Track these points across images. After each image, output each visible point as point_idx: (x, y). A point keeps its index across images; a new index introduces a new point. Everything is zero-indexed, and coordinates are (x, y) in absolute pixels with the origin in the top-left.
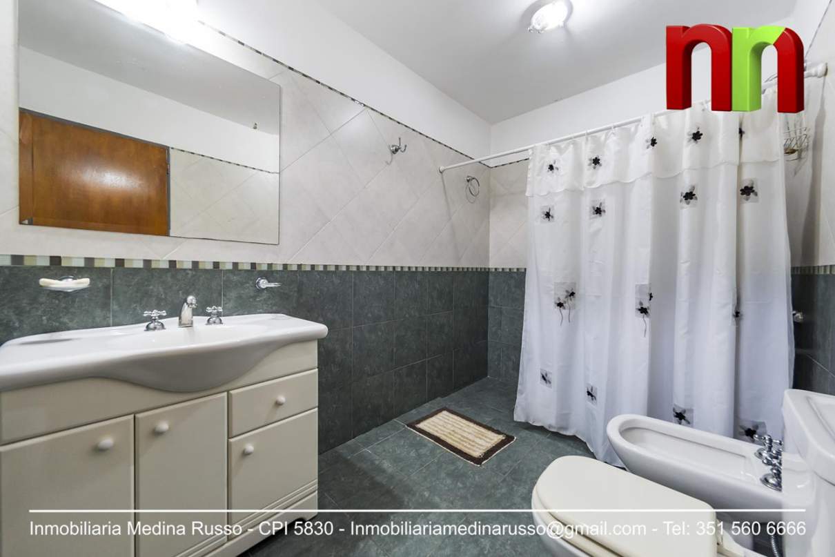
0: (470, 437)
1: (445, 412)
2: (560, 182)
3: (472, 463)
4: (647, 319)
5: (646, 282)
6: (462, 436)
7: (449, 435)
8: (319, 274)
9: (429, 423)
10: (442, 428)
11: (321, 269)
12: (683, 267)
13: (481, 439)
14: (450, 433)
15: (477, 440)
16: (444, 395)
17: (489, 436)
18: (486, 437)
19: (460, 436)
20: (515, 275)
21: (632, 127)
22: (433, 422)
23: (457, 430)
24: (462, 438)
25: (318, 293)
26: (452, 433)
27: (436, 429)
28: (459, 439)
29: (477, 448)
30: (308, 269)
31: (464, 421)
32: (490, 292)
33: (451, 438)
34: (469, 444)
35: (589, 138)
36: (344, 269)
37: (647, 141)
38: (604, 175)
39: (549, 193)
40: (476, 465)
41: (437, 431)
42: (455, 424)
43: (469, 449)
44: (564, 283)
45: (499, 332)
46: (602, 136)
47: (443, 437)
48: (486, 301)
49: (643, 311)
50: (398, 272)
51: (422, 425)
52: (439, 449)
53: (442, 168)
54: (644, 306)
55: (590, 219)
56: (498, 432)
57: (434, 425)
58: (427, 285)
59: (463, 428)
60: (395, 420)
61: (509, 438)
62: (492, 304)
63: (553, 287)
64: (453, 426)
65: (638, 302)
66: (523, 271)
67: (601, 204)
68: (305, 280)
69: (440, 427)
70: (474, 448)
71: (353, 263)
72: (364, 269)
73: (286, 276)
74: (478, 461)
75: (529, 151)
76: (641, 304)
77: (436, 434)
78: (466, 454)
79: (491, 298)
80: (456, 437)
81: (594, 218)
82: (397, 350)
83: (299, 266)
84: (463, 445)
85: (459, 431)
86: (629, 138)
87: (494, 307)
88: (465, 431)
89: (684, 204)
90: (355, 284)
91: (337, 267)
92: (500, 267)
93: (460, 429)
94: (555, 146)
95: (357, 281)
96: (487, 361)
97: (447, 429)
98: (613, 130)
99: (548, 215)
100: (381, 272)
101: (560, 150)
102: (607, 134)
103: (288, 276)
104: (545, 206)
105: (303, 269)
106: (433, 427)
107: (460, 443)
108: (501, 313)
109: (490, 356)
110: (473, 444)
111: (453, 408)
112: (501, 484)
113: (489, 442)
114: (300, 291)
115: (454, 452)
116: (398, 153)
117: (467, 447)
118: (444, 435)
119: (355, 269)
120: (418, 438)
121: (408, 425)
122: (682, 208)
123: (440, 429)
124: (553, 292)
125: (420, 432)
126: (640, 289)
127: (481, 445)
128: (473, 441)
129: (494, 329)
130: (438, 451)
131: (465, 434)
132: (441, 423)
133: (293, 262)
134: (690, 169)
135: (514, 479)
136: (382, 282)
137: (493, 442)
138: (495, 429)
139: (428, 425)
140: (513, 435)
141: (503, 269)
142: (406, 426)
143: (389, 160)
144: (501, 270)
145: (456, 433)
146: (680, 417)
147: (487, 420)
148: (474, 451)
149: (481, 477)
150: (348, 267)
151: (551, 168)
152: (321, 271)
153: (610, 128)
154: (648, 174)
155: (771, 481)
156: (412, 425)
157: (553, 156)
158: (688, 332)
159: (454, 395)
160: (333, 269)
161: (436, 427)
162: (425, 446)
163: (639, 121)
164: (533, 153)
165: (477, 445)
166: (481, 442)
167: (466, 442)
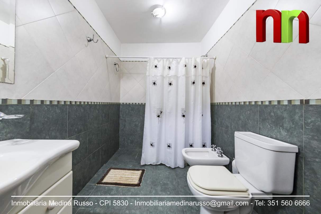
0: (129, 176)
1: (112, 170)
2: (158, 72)
3: (137, 187)
4: (184, 118)
5: (184, 107)
6: (126, 177)
7: (120, 180)
8: (46, 107)
9: (107, 178)
10: (115, 178)
11: (48, 103)
12: (192, 103)
13: (134, 175)
14: (120, 179)
15: (133, 176)
16: (106, 162)
17: (137, 173)
18: (135, 174)
19: (125, 178)
20: (131, 106)
21: (179, 60)
22: (109, 176)
23: (122, 176)
24: (126, 178)
25: (46, 120)
26: (121, 178)
27: (112, 179)
28: (125, 179)
29: (135, 180)
30: (39, 103)
31: (123, 171)
32: (120, 113)
33: (122, 181)
34: (131, 179)
35: (168, 60)
36: (63, 103)
37: (184, 65)
38: (172, 72)
39: (155, 75)
40: (139, 187)
41: (114, 180)
42: (120, 174)
43: (132, 182)
44: (160, 108)
45: (124, 129)
46: (171, 60)
47: (118, 182)
48: (119, 117)
49: (184, 116)
50: (89, 105)
51: (105, 181)
52: (120, 188)
53: (107, 56)
54: (184, 115)
55: (168, 86)
56: (138, 170)
57: (111, 178)
58: (101, 111)
59: (124, 174)
60: (87, 184)
61: (143, 171)
62: (121, 118)
63: (156, 110)
64: (119, 175)
65: (182, 114)
66: (144, 104)
67: (171, 82)
68: (36, 111)
69: (114, 178)
70: (134, 180)
71: (68, 99)
72: (74, 103)
73: (20, 109)
74: (138, 185)
75: (148, 58)
76: (183, 114)
77: (114, 182)
78: (132, 184)
79: (121, 115)
80: (123, 179)
81: (169, 86)
82: (89, 146)
83: (32, 101)
84: (129, 181)
85: (124, 176)
86: (178, 63)
87: (122, 119)
88: (126, 175)
89: (192, 85)
90: (69, 112)
91: (58, 102)
92: (125, 102)
93: (123, 175)
94: (157, 60)
95: (70, 111)
96: (119, 142)
97: (118, 177)
98: (175, 59)
99: (154, 83)
100: (82, 105)
101: (159, 61)
102: (172, 60)
103: (22, 109)
104: (153, 80)
105: (35, 103)
106: (111, 179)
107: (127, 181)
108: (125, 121)
109: (120, 140)
110: (132, 179)
111: (114, 167)
112: (152, 190)
113: (138, 175)
114: (32, 120)
115: (127, 186)
116: (90, 42)
117: (131, 181)
118: (118, 180)
119: (69, 103)
120: (107, 188)
121: (98, 184)
122: (192, 86)
123: (114, 179)
124: (156, 112)
125: (106, 184)
126: (182, 109)
127: (136, 178)
128: (132, 178)
129: (122, 128)
130: (120, 189)
131: (126, 176)
132: (113, 176)
133: (27, 98)
134: (194, 75)
135: (154, 185)
136: (82, 110)
137: (139, 175)
138: (136, 169)
139: (108, 179)
140: (144, 169)
141: (126, 103)
142: (97, 185)
143: (86, 45)
144: (125, 104)
145: (122, 177)
146: (191, 146)
147: (131, 166)
148: (135, 182)
149: (143, 191)
150: (65, 102)
151: (156, 66)
152: (48, 105)
153: (174, 58)
154: (184, 75)
155: (220, 156)
156: (100, 183)
157: (156, 63)
158: (193, 121)
159: (110, 161)
160: (56, 103)
161: (112, 178)
162: (112, 190)
163: (181, 58)
164: (149, 60)
165: (134, 179)
166: (135, 177)
167: (129, 179)
